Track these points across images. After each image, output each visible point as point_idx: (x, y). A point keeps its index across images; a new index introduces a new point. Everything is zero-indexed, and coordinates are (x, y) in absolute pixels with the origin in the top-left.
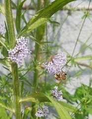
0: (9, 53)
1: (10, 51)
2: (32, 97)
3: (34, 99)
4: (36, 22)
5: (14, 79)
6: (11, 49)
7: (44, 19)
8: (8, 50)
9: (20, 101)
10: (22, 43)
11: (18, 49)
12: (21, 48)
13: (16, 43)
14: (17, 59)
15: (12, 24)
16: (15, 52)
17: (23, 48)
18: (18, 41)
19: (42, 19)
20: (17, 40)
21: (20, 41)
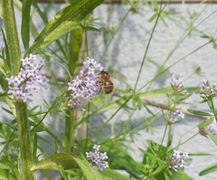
0: (9, 83)
1: (10, 80)
2: (52, 161)
3: (55, 164)
4: (58, 29)
5: (20, 129)
6: (12, 77)
7: (70, 22)
8: (7, 79)
9: (32, 169)
10: (32, 65)
11: (24, 76)
12: (29, 75)
13: (22, 66)
14: (24, 94)
15: (14, 33)
16: (19, 82)
17: (32, 74)
18: (25, 61)
19: (68, 23)
20: (22, 60)
21: (28, 63)
